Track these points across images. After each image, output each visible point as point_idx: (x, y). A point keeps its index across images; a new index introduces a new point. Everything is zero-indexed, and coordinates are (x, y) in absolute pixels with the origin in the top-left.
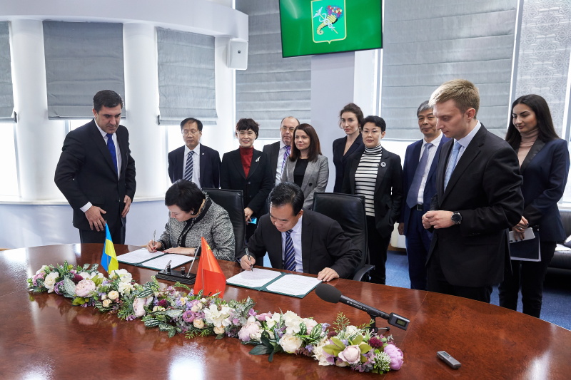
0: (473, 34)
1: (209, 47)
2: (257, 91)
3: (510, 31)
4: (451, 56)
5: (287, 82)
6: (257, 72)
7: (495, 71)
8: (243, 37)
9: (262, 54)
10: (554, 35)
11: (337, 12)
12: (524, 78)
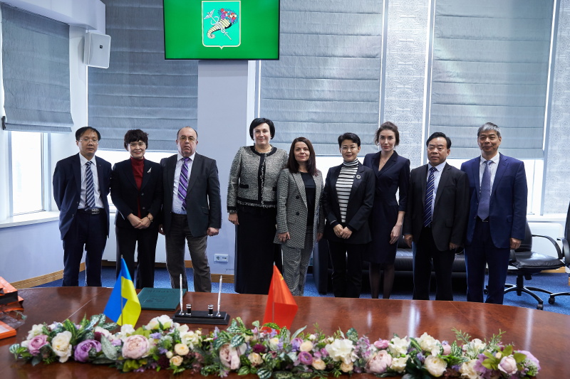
0: (346, 54)
1: (62, 37)
2: (117, 95)
3: (377, 55)
4: (327, 73)
5: (154, 86)
6: (117, 72)
7: (366, 90)
8: (100, 30)
9: (123, 52)
10: (411, 63)
11: (231, 16)
12: (390, 98)
